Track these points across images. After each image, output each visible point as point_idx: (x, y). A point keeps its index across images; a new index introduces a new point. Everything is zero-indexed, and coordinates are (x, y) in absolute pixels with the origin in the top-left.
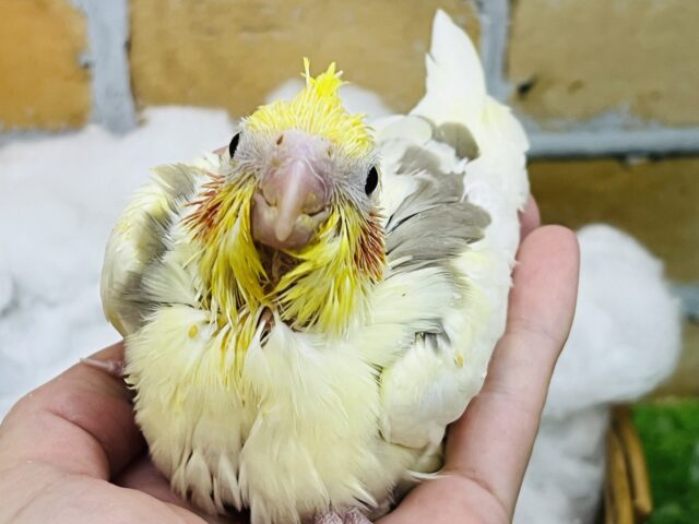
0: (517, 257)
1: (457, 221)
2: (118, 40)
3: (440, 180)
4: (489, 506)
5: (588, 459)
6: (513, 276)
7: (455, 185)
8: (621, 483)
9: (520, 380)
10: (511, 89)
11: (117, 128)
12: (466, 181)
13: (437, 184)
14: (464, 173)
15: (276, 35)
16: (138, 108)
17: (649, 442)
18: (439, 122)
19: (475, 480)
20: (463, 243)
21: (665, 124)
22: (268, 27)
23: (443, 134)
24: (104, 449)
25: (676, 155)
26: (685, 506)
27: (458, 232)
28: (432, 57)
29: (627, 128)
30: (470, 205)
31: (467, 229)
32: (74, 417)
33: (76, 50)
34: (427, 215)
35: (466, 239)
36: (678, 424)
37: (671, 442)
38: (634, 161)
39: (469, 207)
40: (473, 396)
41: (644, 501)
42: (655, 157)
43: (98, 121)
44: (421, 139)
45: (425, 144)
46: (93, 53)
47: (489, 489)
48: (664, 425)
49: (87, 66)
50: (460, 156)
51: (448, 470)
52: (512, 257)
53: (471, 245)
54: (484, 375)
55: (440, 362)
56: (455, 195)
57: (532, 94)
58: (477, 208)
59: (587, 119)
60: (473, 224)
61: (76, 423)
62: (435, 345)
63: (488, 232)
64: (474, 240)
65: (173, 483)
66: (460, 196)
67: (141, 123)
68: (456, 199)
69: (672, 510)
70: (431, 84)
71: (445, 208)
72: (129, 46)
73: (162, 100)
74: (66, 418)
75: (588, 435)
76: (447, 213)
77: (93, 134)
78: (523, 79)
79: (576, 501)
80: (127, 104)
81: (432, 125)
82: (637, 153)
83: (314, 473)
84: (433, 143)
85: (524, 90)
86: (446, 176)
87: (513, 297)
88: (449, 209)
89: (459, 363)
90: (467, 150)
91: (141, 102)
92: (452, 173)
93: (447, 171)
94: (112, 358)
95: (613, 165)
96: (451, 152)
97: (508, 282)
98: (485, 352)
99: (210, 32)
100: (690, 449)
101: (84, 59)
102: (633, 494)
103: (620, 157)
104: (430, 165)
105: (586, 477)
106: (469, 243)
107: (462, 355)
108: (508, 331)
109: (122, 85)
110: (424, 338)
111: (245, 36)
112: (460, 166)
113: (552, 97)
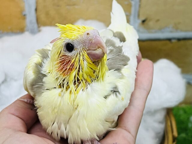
0: (137, 69)
1: (121, 60)
2: (33, 8)
3: (116, 49)
4: (129, 137)
5: (160, 122)
6: (136, 74)
7: (120, 50)
8: (169, 129)
9: (138, 103)
10: (140, 21)
11: (33, 32)
12: (123, 48)
13: (115, 50)
14: (122, 46)
15: (76, 7)
16: (39, 27)
17: (177, 117)
18: (115, 31)
19: (126, 130)
20: (122, 66)
21: (182, 31)
22: (74, 5)
23: (116, 35)
24: (25, 123)
25: (185, 39)
26: (187, 134)
27: (121, 63)
28: (112, 13)
29: (171, 32)
30: (124, 55)
31: (123, 62)
32: (17, 114)
33: (22, 11)
34: (112, 59)
35: (123, 65)
36: (185, 112)
37: (183, 117)
38: (173, 41)
39: (124, 56)
40: (126, 108)
41: (176, 134)
42: (179, 40)
43: (28, 30)
44: (110, 37)
45: (111, 38)
46: (27, 12)
47: (129, 132)
48: (181, 112)
49: (25, 15)
50: (121, 41)
51: (119, 127)
52: (136, 69)
53: (124, 67)
54: (129, 102)
55: (117, 99)
56: (120, 53)
57: (146, 23)
58: (126, 56)
59: (160, 30)
60: (125, 60)
61: (17, 116)
62: (116, 95)
63: (129, 63)
64: (125, 65)
65: (47, 131)
66: (121, 53)
67: (39, 31)
68: (120, 54)
69: (183, 135)
70: (112, 20)
71: (117, 57)
72: (36, 10)
73: (45, 25)
74: (15, 115)
75: (160, 116)
76: (118, 58)
77: (27, 34)
78: (143, 19)
79: (157, 134)
80: (36, 26)
81: (113, 32)
82: (174, 38)
83: (87, 129)
84: (114, 37)
85: (144, 21)
86: (117, 47)
87: (136, 80)
88: (118, 57)
89: (123, 99)
90: (123, 39)
91: (39, 25)
92: (119, 46)
93: (117, 46)
94: (26, 98)
95: (168, 42)
96: (119, 40)
97: (135, 76)
98: (129, 96)
99: (58, 6)
100: (188, 119)
101: (24, 13)
102: (172, 132)
103: (169, 40)
104: (113, 45)
105: (160, 127)
106: (124, 66)
107: (123, 97)
108: (135, 89)
109: (34, 20)
110: (113, 93)
111: (68, 7)
112: (121, 44)
113: (151, 24)
